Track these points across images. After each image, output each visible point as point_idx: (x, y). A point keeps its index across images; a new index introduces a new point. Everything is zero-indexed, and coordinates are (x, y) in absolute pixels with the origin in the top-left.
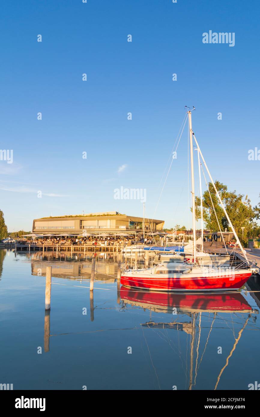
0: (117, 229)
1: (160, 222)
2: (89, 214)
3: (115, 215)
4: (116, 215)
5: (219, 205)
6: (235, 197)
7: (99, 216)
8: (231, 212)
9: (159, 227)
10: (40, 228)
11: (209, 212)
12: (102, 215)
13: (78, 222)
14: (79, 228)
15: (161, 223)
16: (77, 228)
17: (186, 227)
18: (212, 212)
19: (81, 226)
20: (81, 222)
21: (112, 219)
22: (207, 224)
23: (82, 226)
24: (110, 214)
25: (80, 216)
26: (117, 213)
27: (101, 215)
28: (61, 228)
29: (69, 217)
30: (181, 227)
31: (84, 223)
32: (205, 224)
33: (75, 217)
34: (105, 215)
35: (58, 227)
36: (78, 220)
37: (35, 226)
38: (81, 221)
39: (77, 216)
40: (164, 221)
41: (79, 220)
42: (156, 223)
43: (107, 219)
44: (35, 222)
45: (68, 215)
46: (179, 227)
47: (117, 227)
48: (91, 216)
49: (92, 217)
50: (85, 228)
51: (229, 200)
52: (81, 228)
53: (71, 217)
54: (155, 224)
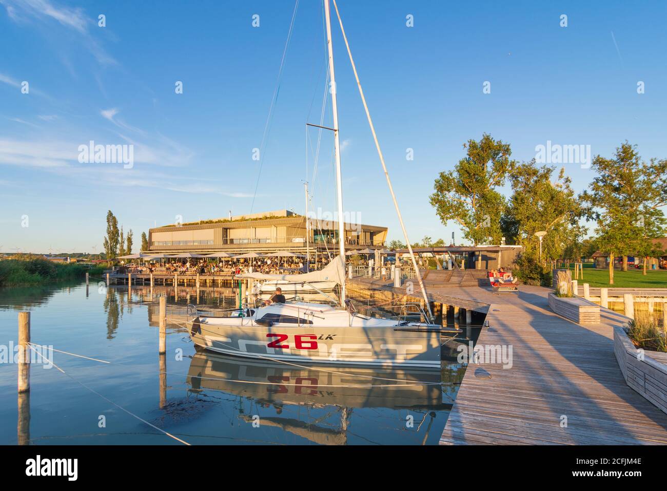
0: (290, 245)
1: (378, 229)
2: (239, 218)
3: (284, 217)
4: (287, 216)
5: (493, 189)
6: (535, 173)
7: (256, 219)
8: (524, 203)
9: (377, 239)
10: (161, 244)
11: (470, 206)
12: (261, 217)
13: (220, 231)
14: (222, 243)
15: (380, 232)
16: (217, 243)
17: (444, 241)
18: (478, 205)
19: (227, 240)
20: (227, 231)
21: (281, 225)
22: (468, 229)
23: (228, 238)
24: (276, 216)
25: (225, 221)
26: (289, 214)
27: (260, 219)
28: (192, 244)
29: (207, 222)
30: (433, 241)
31: (233, 234)
32: (462, 230)
33: (216, 222)
34: (266, 218)
35: (190, 242)
36: (220, 229)
37: (153, 241)
38: (226, 229)
39: (219, 221)
40: (387, 228)
41: (221, 227)
42: (370, 233)
43: (270, 225)
44: (153, 234)
45: (206, 220)
46: (429, 240)
47: (289, 240)
48: (243, 220)
49: (244, 222)
50: (235, 242)
51: (519, 179)
52: (225, 242)
53: (211, 222)
54: (368, 234)
